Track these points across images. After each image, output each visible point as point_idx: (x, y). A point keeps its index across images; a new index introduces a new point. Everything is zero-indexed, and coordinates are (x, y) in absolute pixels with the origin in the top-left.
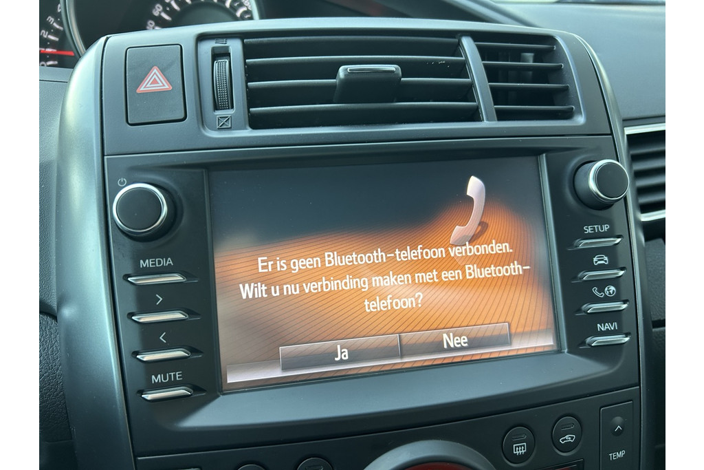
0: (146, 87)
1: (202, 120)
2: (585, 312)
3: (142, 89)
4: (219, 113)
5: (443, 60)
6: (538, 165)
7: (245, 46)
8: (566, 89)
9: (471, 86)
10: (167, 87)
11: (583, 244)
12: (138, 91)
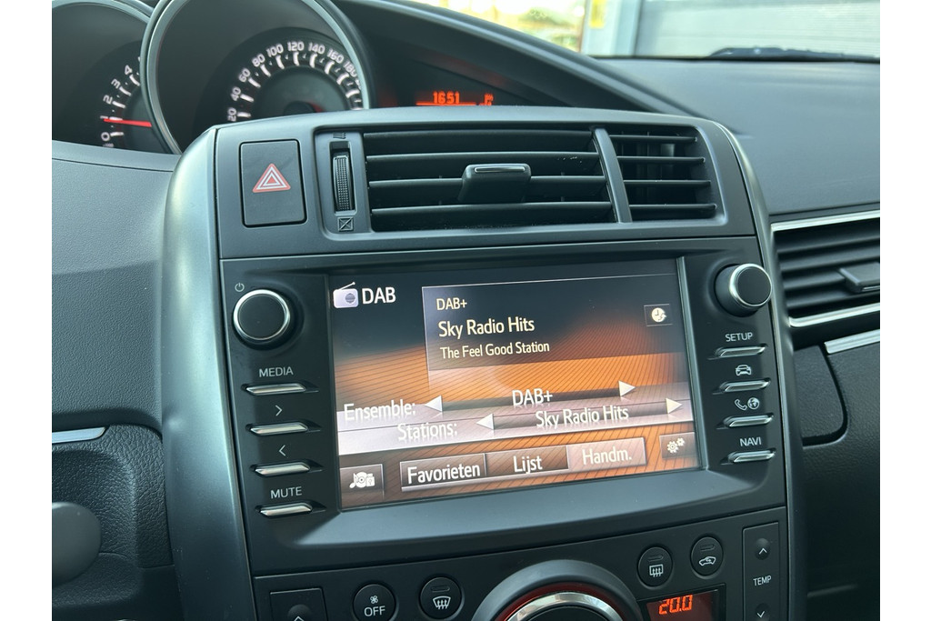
0: (263, 186)
1: (323, 223)
2: (728, 426)
3: (258, 188)
4: (340, 214)
5: (575, 156)
6: (676, 269)
7: (365, 142)
8: (707, 186)
9: (605, 184)
10: (285, 186)
11: (724, 353)
12: (254, 191)
